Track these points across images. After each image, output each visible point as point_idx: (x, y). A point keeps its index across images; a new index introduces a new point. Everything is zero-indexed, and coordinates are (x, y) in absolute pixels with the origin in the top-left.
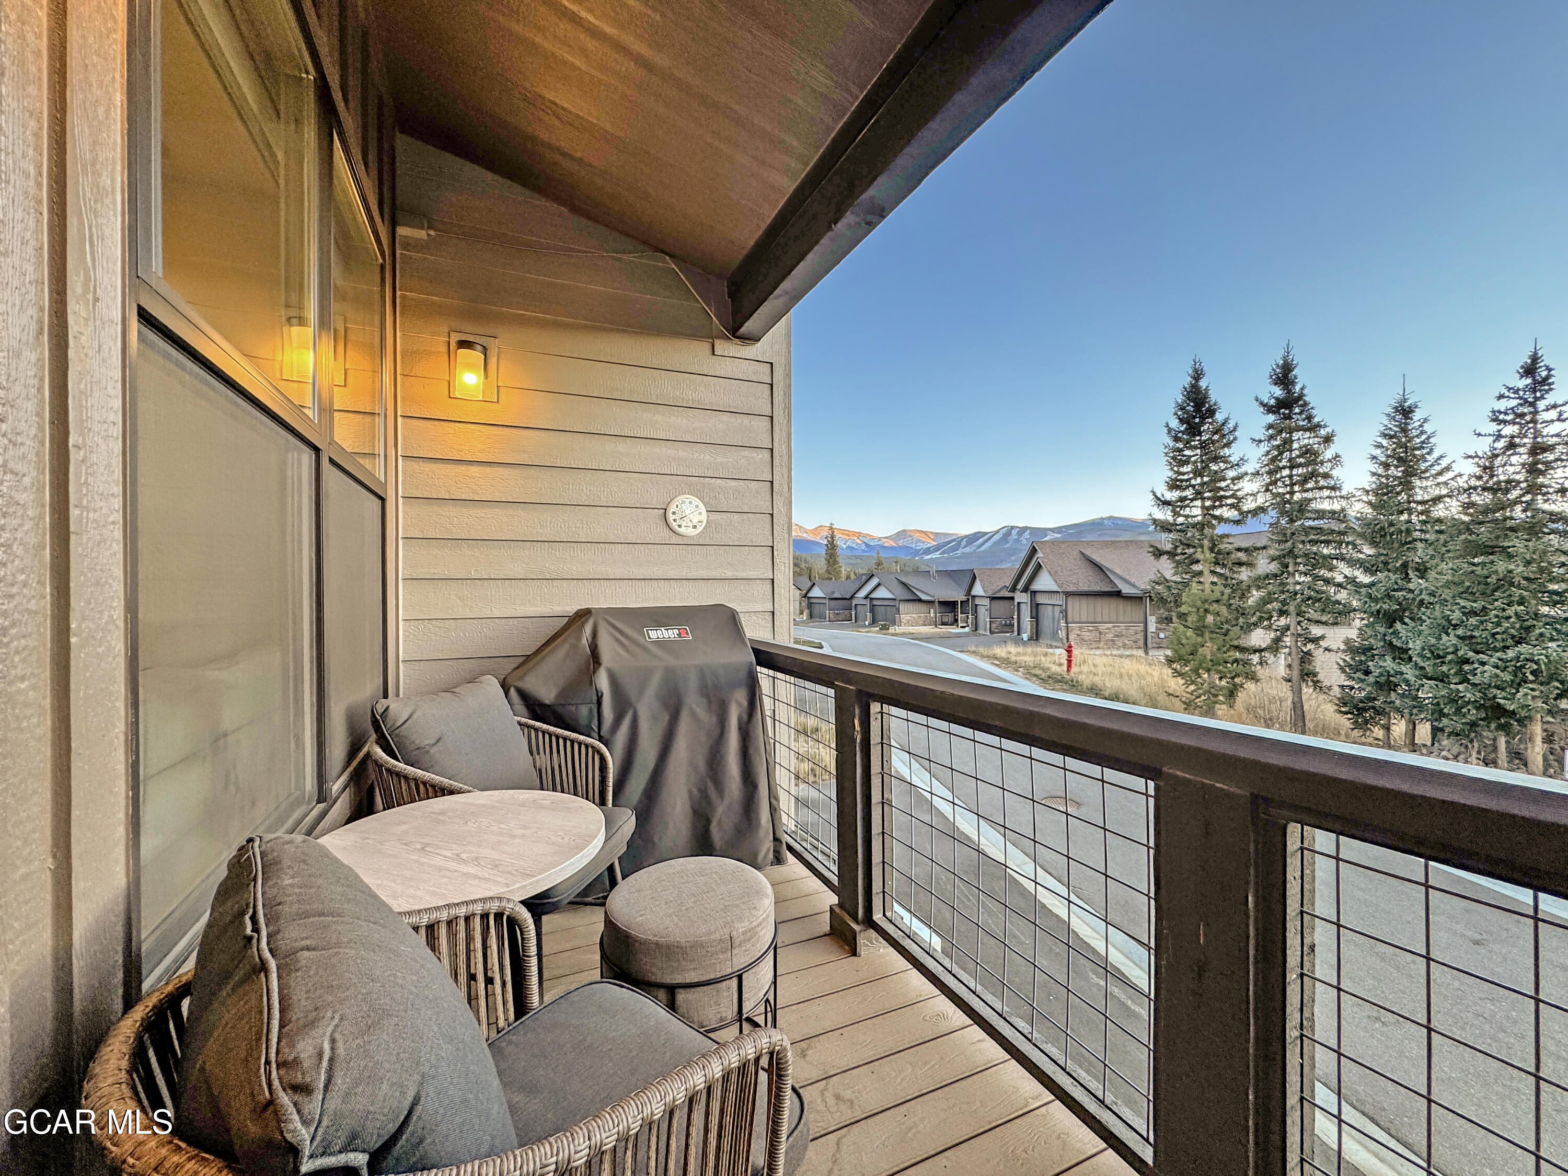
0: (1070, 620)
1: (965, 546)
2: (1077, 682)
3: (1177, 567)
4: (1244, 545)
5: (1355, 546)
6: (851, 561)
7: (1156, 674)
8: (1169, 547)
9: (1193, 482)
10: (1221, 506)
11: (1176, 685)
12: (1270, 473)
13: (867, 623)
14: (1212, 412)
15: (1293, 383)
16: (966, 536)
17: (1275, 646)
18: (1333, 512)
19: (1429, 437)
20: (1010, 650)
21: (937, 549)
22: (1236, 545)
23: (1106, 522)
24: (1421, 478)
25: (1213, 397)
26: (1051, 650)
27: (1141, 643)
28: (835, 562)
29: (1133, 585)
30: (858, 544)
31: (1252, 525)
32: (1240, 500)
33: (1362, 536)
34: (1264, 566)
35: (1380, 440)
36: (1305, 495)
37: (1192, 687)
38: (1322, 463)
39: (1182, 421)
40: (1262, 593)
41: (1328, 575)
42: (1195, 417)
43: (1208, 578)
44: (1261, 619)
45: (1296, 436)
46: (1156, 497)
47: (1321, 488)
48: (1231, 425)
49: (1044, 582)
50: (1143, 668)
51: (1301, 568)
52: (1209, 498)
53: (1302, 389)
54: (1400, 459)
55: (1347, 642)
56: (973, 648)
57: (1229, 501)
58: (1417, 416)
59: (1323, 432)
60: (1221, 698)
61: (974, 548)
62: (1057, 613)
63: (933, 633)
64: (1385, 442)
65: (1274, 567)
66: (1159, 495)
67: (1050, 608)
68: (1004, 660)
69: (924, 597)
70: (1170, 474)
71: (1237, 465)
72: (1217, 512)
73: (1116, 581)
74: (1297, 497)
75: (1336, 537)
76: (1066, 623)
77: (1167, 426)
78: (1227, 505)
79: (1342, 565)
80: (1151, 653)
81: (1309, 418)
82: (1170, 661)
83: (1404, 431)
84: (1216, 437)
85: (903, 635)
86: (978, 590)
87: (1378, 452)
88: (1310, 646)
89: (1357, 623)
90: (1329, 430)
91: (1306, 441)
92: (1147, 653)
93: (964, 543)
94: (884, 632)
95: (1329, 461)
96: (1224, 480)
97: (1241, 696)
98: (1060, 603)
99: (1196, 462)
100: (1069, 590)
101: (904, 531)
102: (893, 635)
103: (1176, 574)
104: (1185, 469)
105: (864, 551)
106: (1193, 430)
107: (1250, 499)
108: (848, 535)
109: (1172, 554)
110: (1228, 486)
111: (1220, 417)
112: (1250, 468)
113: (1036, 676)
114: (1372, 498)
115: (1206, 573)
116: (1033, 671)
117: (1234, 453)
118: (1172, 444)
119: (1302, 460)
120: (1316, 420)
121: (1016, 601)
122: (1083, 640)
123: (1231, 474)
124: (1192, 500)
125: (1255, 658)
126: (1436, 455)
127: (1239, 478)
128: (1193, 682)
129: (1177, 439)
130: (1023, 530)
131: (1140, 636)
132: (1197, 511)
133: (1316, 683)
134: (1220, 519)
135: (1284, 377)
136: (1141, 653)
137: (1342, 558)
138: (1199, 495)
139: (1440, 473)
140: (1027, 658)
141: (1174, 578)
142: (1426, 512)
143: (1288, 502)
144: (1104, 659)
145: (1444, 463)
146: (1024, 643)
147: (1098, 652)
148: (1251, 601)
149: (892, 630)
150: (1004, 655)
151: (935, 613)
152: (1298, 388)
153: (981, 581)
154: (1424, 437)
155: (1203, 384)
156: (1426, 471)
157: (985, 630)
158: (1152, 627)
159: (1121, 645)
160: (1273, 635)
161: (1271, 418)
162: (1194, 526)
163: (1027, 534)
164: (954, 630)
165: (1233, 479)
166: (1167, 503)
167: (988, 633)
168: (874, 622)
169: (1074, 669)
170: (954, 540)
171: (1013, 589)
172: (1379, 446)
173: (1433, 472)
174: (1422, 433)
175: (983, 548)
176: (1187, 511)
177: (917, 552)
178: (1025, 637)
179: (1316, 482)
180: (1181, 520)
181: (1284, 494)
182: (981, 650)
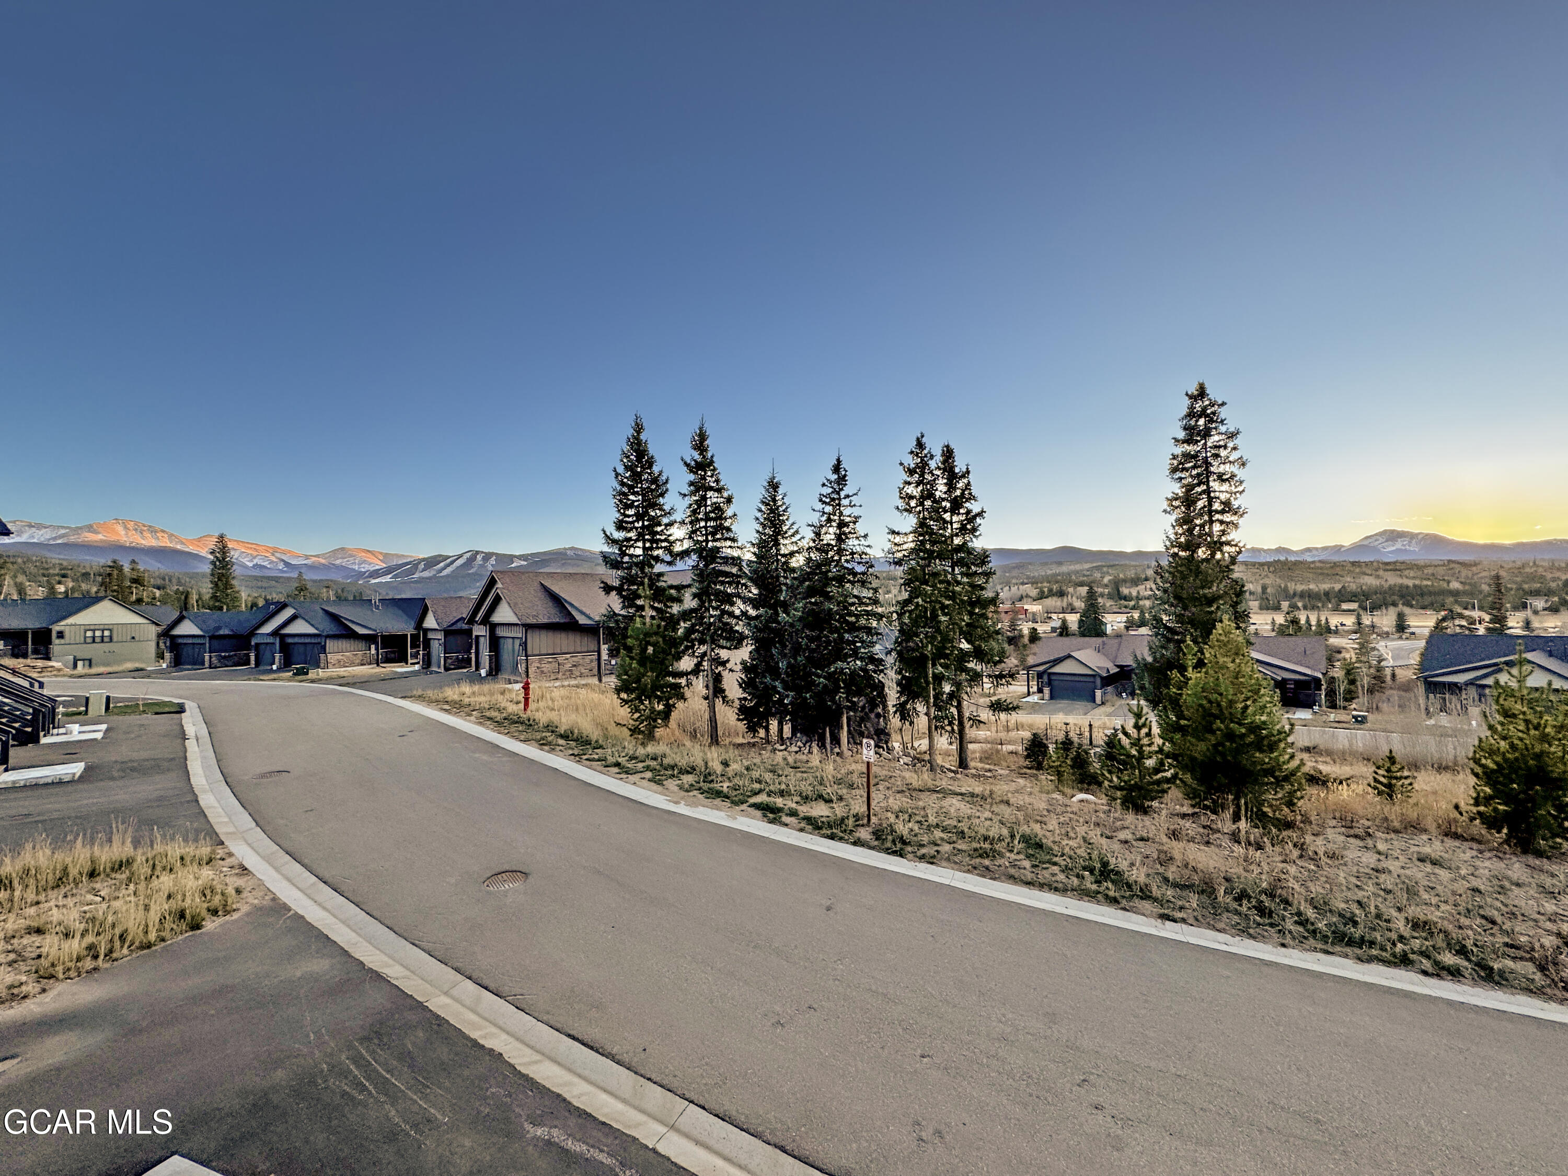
0: (529, 652)
1: (424, 570)
2: (534, 720)
3: (623, 602)
4: (675, 583)
5: (747, 587)
6: (260, 584)
7: (608, 701)
8: (616, 583)
9: (636, 525)
10: (657, 548)
11: (624, 713)
12: (691, 523)
13: (274, 667)
14: (650, 463)
15: (706, 450)
16: (424, 560)
17: (696, 671)
18: (733, 558)
19: (787, 508)
20: (465, 691)
21: (388, 571)
22: (669, 583)
23: (568, 552)
24: (783, 538)
25: (652, 450)
26: (510, 686)
27: (595, 671)
28: (228, 585)
29: (590, 618)
30: (272, 562)
31: (680, 565)
32: (672, 543)
33: (751, 579)
34: (689, 602)
35: (760, 505)
36: (715, 544)
37: (637, 715)
38: (726, 519)
39: (627, 468)
40: (688, 624)
41: (731, 609)
42: (637, 466)
43: (648, 613)
44: (687, 648)
45: (709, 494)
46: (606, 535)
47: (726, 539)
48: (664, 478)
49: (503, 614)
50: (596, 696)
51: (714, 604)
52: (648, 540)
53: (712, 457)
54: (771, 522)
55: (743, 663)
56: (420, 692)
57: (664, 544)
58: (781, 490)
59: (725, 494)
60: (660, 721)
61: (435, 573)
62: (517, 647)
63: (371, 676)
64: (763, 508)
65: (694, 604)
66: (608, 534)
67: (511, 640)
68: (456, 703)
69: (361, 631)
70: (618, 515)
71: (669, 513)
72: (655, 553)
73: (574, 613)
74: (710, 544)
75: (735, 580)
76: (527, 656)
77: (615, 470)
78: (661, 548)
79: (739, 602)
80: (604, 679)
81: (717, 481)
82: (618, 691)
83: (774, 500)
84: (653, 487)
85: (329, 680)
86: (430, 622)
87: (759, 515)
88: (720, 668)
89: (750, 648)
90: (730, 493)
91: (715, 500)
92: (600, 680)
93: (422, 566)
94: (300, 677)
95: (730, 518)
96: (660, 525)
97: (674, 715)
98: (520, 636)
99: (638, 506)
100: (529, 621)
101: (343, 549)
102: (313, 681)
103: (623, 608)
104: (631, 512)
105: (281, 571)
106: (636, 477)
107: (679, 543)
108: (256, 550)
109: (619, 590)
110: (662, 531)
111: (656, 469)
112: (678, 516)
113: (490, 719)
114: (756, 550)
115: (647, 608)
116: (488, 714)
117: (668, 502)
118: (619, 488)
119: (712, 515)
120: (722, 483)
121: (475, 633)
122: (542, 672)
123: (665, 520)
124: (636, 541)
125: (683, 681)
126: (790, 521)
127: (671, 524)
128: (637, 710)
129: (623, 484)
130: (487, 556)
131: (595, 664)
132: (639, 552)
133: (724, 698)
134: (657, 559)
135: (700, 444)
136: (595, 681)
137: (738, 596)
138: (640, 537)
139: (793, 535)
140: (482, 699)
141: (623, 612)
142: (786, 563)
143: (704, 549)
144: (563, 692)
145: (795, 527)
146: (481, 680)
147: (557, 684)
148: (681, 632)
149: (312, 674)
150: (456, 697)
151: (377, 649)
152: (709, 455)
153: (434, 613)
154: (784, 507)
155: (643, 437)
156: (786, 532)
157: (439, 667)
158: (605, 656)
159: (578, 674)
160: (695, 661)
161: (692, 477)
162: (636, 564)
163: (493, 561)
164: (400, 669)
165: (666, 525)
166: (615, 542)
167: (442, 670)
168: (287, 664)
169: (532, 706)
170: (407, 564)
171: (471, 621)
172: (760, 510)
173: (790, 534)
174: (784, 503)
175: (445, 573)
176: (632, 551)
177: (361, 575)
178: (483, 672)
179: (722, 534)
180: (626, 559)
181: (702, 542)
182: (430, 693)
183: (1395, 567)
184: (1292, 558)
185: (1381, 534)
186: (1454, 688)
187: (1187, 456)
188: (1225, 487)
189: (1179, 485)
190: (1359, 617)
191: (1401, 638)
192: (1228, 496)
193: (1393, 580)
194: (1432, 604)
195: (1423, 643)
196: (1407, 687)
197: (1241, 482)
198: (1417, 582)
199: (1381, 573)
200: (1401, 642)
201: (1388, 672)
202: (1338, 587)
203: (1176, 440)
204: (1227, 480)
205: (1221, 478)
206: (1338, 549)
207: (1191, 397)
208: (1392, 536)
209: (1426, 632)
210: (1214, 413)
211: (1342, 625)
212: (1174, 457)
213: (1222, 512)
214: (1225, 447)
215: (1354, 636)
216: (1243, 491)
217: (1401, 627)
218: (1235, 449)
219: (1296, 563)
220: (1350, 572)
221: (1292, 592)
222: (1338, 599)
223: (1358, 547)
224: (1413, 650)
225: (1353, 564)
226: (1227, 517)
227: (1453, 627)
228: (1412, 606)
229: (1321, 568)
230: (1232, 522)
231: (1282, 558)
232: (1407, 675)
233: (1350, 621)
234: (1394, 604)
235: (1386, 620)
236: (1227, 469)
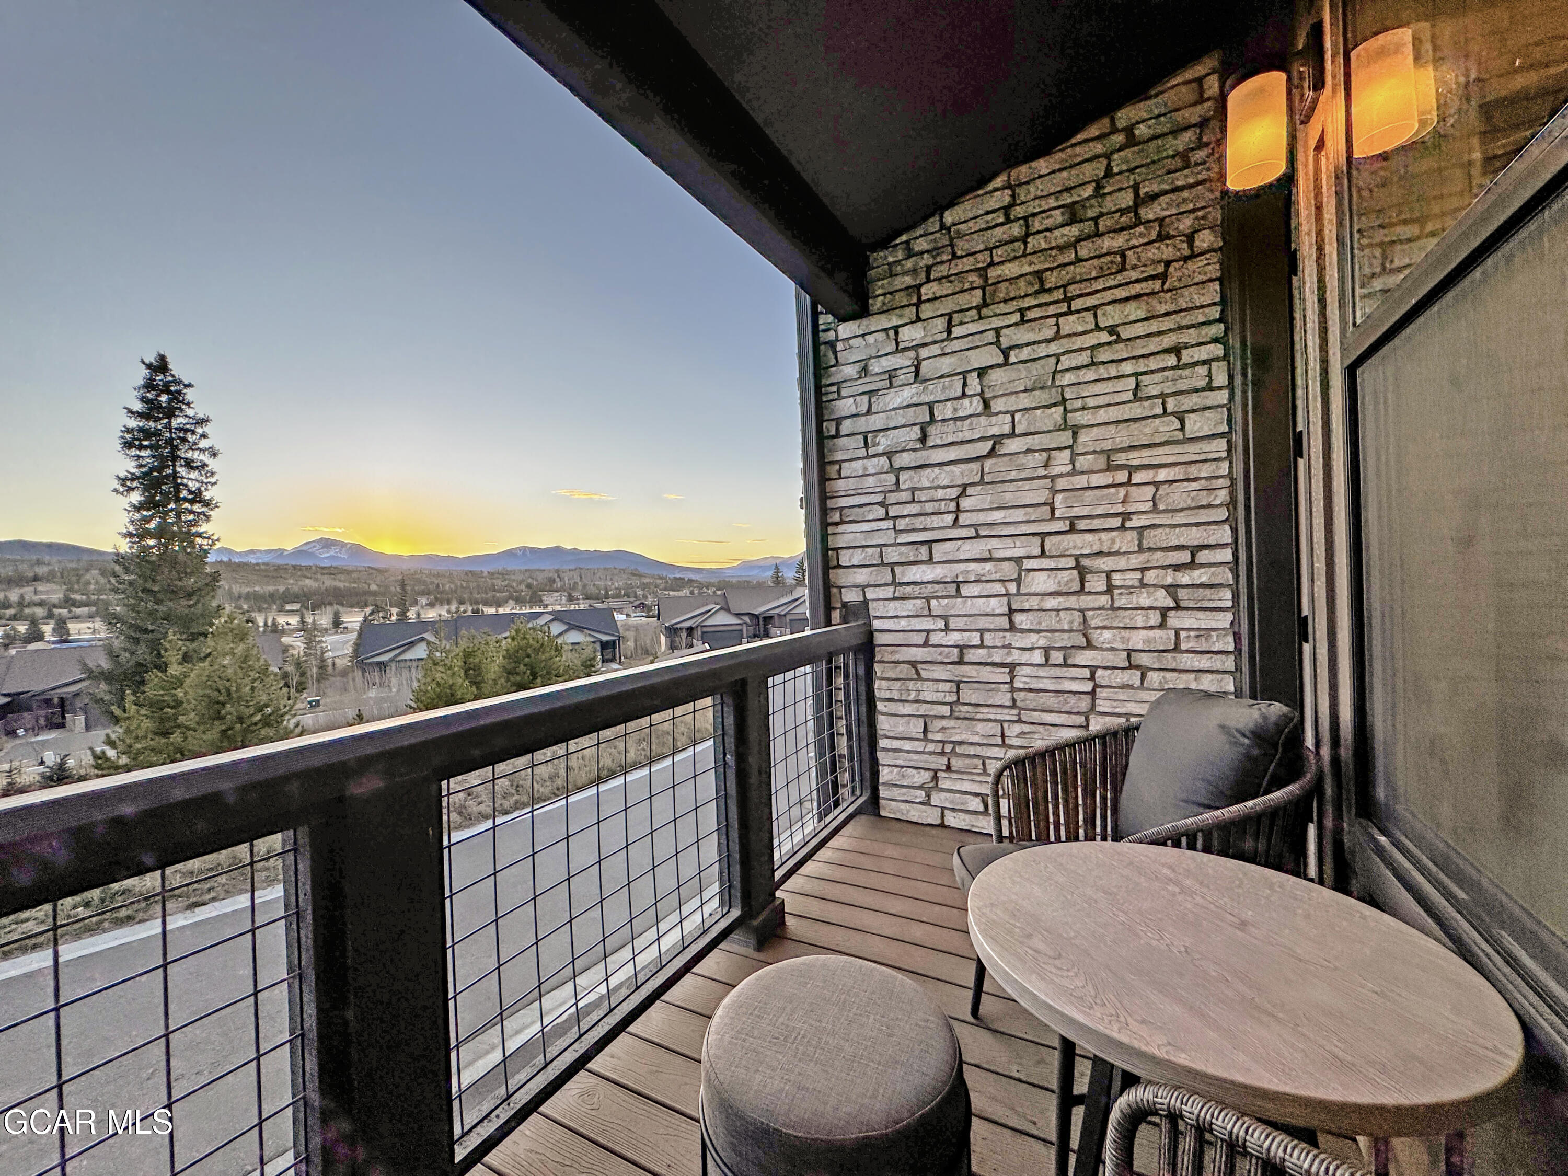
183: (332, 572)
184: (236, 560)
185: (318, 541)
186: (382, 666)
187: (146, 433)
188: (194, 475)
189: (134, 464)
190: (302, 617)
191: (336, 633)
192: (198, 485)
193: (329, 582)
194: (358, 603)
195: (354, 635)
196: (344, 673)
197: (213, 474)
198: (347, 585)
199: (319, 576)
200: (337, 637)
201: (330, 661)
202: (282, 589)
203: (130, 412)
204: (197, 467)
205: (189, 464)
206: (280, 552)
207: (149, 366)
208: (327, 543)
209: (357, 626)
210: (179, 392)
211: (288, 624)
212: (128, 430)
213: (192, 502)
214: (193, 432)
215: (299, 634)
216: (216, 483)
217: (337, 624)
218: (204, 436)
219: (240, 565)
220: (293, 575)
221: (236, 595)
222: (282, 600)
223: (299, 552)
224: (346, 642)
225: (294, 567)
226: (197, 508)
227: (378, 619)
228: (343, 605)
229: (266, 570)
230: (203, 514)
231: (225, 559)
232: (342, 663)
233: (294, 620)
234: (331, 604)
235: (324, 619)
236: (195, 457)
